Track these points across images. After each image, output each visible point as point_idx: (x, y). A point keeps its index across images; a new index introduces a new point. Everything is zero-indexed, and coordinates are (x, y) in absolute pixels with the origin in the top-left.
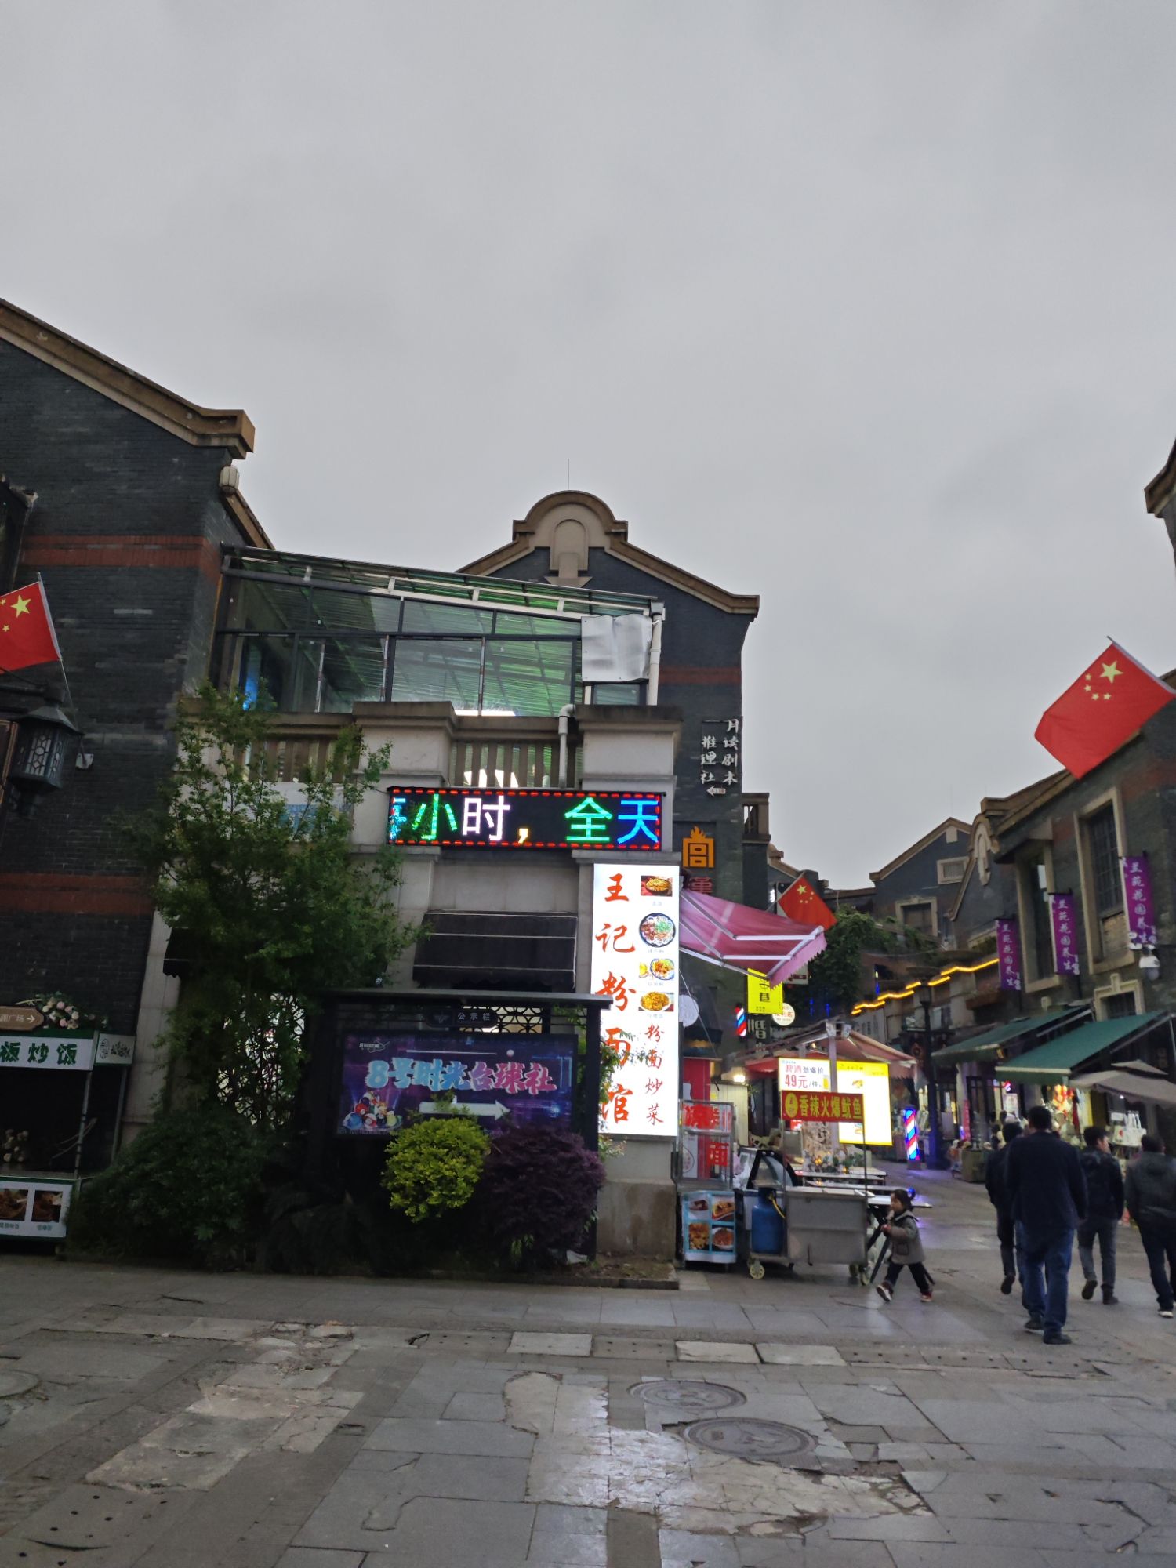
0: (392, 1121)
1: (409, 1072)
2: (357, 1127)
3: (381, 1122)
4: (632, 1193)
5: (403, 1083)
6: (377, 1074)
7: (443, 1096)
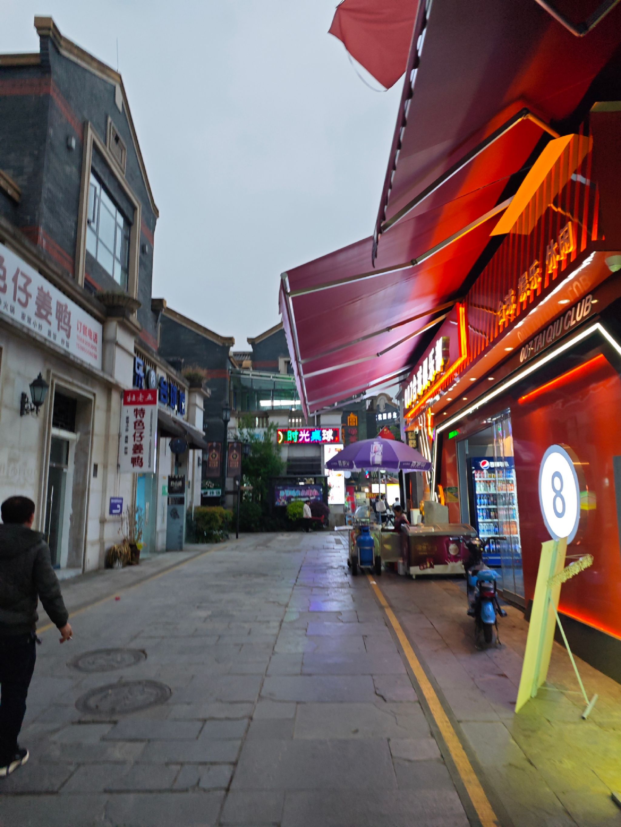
0: (286, 503)
1: (289, 493)
2: (279, 504)
3: (284, 503)
4: (336, 515)
5: (287, 495)
6: (282, 493)
7: (296, 497)
